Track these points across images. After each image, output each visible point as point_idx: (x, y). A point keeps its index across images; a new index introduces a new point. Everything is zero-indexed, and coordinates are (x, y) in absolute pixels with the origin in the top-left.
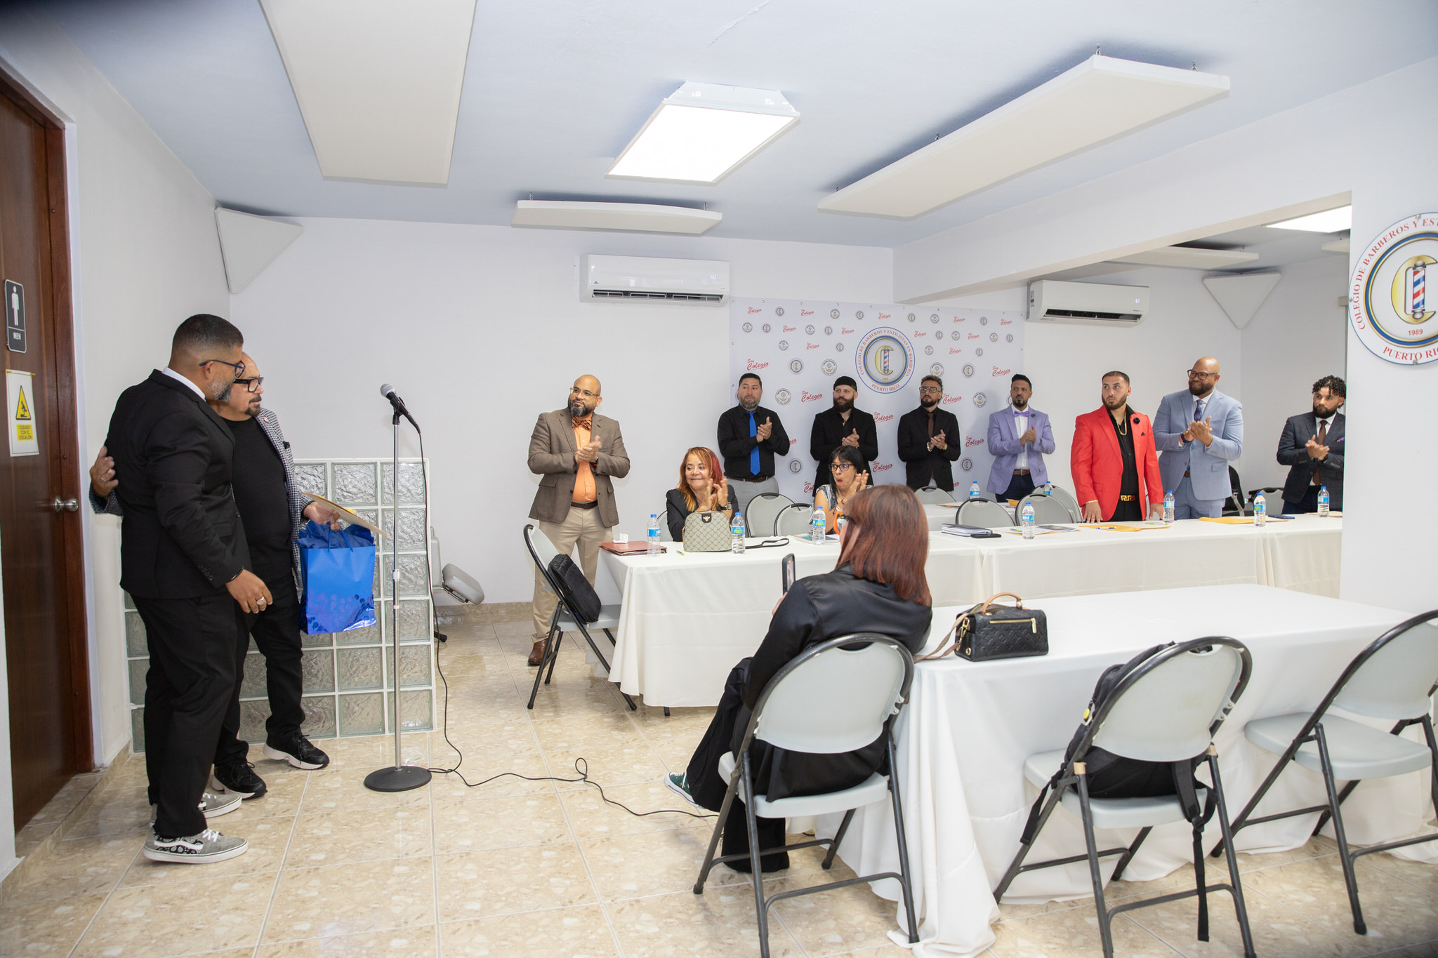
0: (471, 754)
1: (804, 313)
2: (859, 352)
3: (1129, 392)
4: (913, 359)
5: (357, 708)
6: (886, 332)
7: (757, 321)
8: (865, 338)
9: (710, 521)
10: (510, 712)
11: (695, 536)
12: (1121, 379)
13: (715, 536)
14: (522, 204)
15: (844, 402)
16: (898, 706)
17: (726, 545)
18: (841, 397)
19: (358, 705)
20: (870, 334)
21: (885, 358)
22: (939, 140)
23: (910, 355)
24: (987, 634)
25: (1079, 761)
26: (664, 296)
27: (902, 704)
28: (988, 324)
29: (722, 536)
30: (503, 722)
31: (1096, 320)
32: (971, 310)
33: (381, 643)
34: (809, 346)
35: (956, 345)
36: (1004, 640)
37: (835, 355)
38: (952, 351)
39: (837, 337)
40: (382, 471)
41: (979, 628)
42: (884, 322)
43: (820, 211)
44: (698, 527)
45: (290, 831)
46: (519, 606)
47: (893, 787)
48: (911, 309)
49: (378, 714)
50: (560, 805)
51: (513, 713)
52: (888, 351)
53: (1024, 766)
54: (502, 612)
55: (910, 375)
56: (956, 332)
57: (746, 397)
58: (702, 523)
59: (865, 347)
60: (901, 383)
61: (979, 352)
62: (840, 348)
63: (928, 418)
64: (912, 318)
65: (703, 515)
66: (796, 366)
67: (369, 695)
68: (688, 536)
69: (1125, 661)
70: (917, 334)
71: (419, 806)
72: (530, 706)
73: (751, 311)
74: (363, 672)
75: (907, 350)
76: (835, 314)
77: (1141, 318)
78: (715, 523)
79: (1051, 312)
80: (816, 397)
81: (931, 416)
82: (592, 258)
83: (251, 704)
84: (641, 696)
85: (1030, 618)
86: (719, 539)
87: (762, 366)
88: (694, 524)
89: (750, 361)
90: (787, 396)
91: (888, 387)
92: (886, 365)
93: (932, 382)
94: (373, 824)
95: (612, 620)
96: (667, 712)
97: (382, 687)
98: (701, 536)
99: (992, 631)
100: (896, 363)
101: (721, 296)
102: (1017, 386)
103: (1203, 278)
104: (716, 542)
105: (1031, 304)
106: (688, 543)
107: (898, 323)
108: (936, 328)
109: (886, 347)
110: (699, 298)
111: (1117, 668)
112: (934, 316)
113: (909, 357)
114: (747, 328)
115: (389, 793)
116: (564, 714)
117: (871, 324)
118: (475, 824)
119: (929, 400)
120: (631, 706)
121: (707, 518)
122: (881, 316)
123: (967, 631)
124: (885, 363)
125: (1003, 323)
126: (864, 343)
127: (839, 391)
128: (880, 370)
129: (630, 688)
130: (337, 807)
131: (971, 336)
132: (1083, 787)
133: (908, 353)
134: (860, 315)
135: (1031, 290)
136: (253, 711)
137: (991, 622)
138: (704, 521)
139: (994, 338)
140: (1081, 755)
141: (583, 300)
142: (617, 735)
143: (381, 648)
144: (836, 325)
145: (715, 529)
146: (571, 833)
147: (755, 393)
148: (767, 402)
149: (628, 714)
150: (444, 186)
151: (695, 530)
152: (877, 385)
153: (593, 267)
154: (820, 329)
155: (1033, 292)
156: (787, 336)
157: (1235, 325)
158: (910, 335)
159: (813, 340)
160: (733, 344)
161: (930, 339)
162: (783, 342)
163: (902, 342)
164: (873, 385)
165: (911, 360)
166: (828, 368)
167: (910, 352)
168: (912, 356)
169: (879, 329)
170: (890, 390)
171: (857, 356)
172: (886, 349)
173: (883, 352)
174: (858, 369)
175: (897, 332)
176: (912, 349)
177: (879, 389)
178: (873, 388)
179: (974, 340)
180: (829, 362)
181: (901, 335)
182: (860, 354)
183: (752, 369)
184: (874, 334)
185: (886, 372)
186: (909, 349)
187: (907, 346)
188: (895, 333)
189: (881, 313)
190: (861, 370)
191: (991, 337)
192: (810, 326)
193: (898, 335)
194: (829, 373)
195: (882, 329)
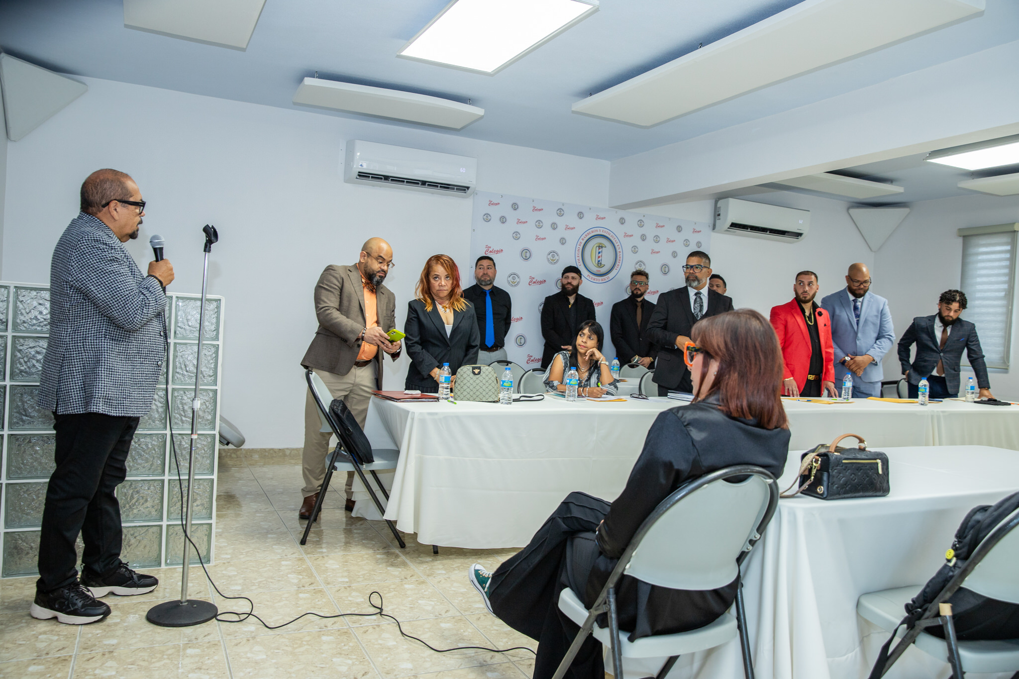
0: (254, 588)
1: (535, 209)
2: (578, 246)
3: (817, 289)
4: (621, 256)
5: (133, 541)
6: (601, 231)
7: (496, 212)
8: (584, 235)
9: (479, 373)
10: (285, 548)
11: (465, 387)
12: (813, 276)
13: (484, 387)
14: (308, 81)
15: (571, 287)
16: (752, 542)
17: (493, 396)
18: (569, 283)
19: (135, 537)
20: (588, 232)
21: (599, 253)
22: (702, 48)
23: (620, 252)
24: (840, 473)
25: (945, 602)
26: (418, 183)
27: (756, 541)
28: (682, 232)
29: (490, 387)
30: (279, 556)
31: (767, 236)
32: (670, 219)
33: (164, 475)
34: (538, 238)
35: (656, 247)
36: (855, 479)
37: (558, 248)
38: (653, 252)
39: (561, 232)
40: (177, 305)
41: (833, 467)
42: (600, 223)
43: (573, 112)
44: (468, 378)
45: (68, 672)
46: (271, 452)
47: (741, 627)
48: (621, 213)
49: (156, 546)
50: (356, 640)
51: (287, 549)
52: (602, 247)
53: (858, 604)
54: (256, 456)
55: (618, 269)
56: (657, 236)
57: (482, 276)
58: (472, 375)
59: (583, 242)
60: (611, 275)
61: (675, 254)
62: (563, 241)
63: (637, 306)
64: (622, 221)
65: (474, 368)
66: (526, 254)
67: (147, 528)
68: (459, 387)
69: (993, 503)
70: (626, 235)
71: (209, 642)
72: (303, 542)
73: (491, 204)
74: (143, 504)
75: (617, 248)
76: (560, 212)
77: (803, 236)
78: (484, 375)
79: (734, 225)
80: (541, 282)
81: (639, 304)
82: (359, 144)
83: (19, 535)
84: (416, 534)
85: (876, 459)
86: (487, 390)
87: (498, 252)
88: (465, 376)
89: (488, 247)
90: (517, 280)
91: (600, 278)
92: (600, 259)
93: (640, 275)
94: (162, 663)
95: (386, 462)
96: (436, 551)
97: (161, 519)
98: (471, 387)
99: (845, 470)
100: (607, 258)
101: (468, 188)
102: (713, 283)
103: (848, 209)
104: (484, 393)
105: (717, 218)
106: (459, 393)
107: (611, 225)
108: (642, 231)
109: (601, 244)
110: (448, 188)
111: (984, 509)
112: (641, 221)
113: (618, 254)
114: (487, 218)
115: (175, 628)
116: (337, 550)
117: (589, 224)
118: (274, 661)
119: (639, 292)
120: (400, 544)
121: (477, 371)
122: (598, 218)
123: (817, 470)
124: (599, 257)
125: (695, 231)
126: (583, 239)
127: (567, 277)
128: (594, 263)
129: (406, 526)
130: (118, 644)
131: (669, 241)
132: (950, 629)
133: (618, 250)
134: (581, 215)
135: (718, 206)
136: (20, 542)
137: (844, 461)
138: (474, 373)
139: (686, 243)
140: (948, 595)
141: (347, 181)
142: (395, 571)
143: (163, 481)
144: (561, 222)
145: (484, 381)
146: (375, 670)
147: (490, 272)
148: (500, 282)
149: (397, 551)
150: (243, 50)
151: (465, 381)
152: (592, 276)
153: (358, 154)
154: (547, 224)
155: (720, 208)
156: (520, 228)
157: (870, 248)
158: (620, 235)
159: (541, 233)
160: (474, 230)
161: (636, 241)
162: (516, 233)
163: (614, 241)
164: (588, 275)
165: (620, 257)
166: (552, 258)
167: (619, 250)
168: (621, 254)
169: (596, 229)
170: (602, 280)
171: (577, 250)
172: (601, 245)
173: (598, 248)
174: (577, 261)
175: (610, 232)
176: (621, 248)
177: (594, 279)
178: (588, 278)
179: (670, 244)
180: (553, 253)
181: (613, 235)
182: (579, 249)
183: (489, 254)
184: (591, 232)
185: (599, 265)
186: (619, 247)
187: (617, 244)
188: (608, 233)
189: (598, 215)
190: (579, 262)
191: (684, 242)
192: (539, 221)
193: (611, 235)
194: (553, 262)
195: (599, 229)
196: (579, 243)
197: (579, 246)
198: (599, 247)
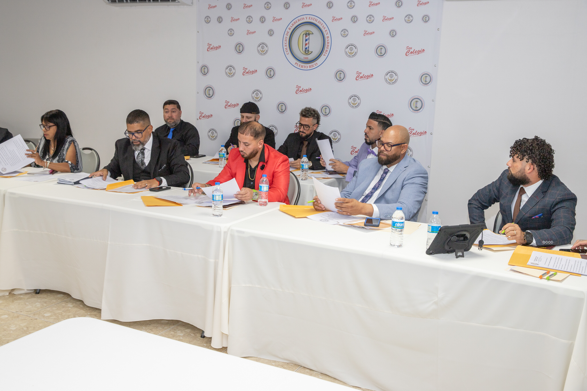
1: (246, 6)
2: (285, 36)
4: (330, 41)
6: (308, 18)
7: (214, 14)
8: (291, 25)
20: (295, 21)
21: (306, 40)
23: (328, 37)
26: (146, 1)
28: (403, 6)
34: (249, 33)
35: (370, 28)
37: (267, 40)
38: (366, 33)
39: (269, 24)
42: (307, 10)
52: (309, 34)
55: (327, 55)
56: (370, 16)
59: (290, 31)
60: (319, 61)
61: (393, 34)
62: (271, 33)
64: (330, 5)
66: (239, 48)
70: (334, 19)
75: (325, 33)
76: (268, 6)
80: (253, 72)
87: (216, 48)
89: (209, 45)
90: (233, 71)
91: (308, 65)
92: (307, 46)
100: (315, 44)
107: (318, 11)
108: (353, 12)
109: (307, 31)
112: (351, 2)
113: (326, 39)
114: (208, 20)
117: (296, 12)
122: (304, 6)
124: (306, 45)
125: (420, 4)
126: (290, 29)
128: (301, 51)
131: (385, 19)
133: (326, 36)
134: (287, 6)
139: (409, 19)
144: (269, 15)
152: (299, 63)
154: (256, 18)
156: (234, 25)
158: (328, 21)
159: (251, 27)
160: (198, 32)
161: (346, 24)
162: (231, 30)
163: (321, 27)
164: (296, 63)
165: (328, 43)
166: (262, 50)
167: (327, 36)
168: (330, 39)
169: (302, 17)
170: (310, 67)
171: (284, 39)
172: (307, 33)
173: (304, 35)
174: (285, 50)
175: (317, 18)
176: (329, 33)
177: (302, 67)
178: (296, 66)
179: (388, 22)
180: (263, 45)
181: (321, 21)
182: (286, 38)
183: (210, 50)
184: (298, 21)
185: (307, 52)
186: (327, 32)
187: (325, 30)
188: (315, 19)
189: (304, 3)
190: (287, 51)
191: (406, 19)
192: (249, 17)
193: (318, 21)
194: (262, 53)
195: (305, 17)
196: (286, 33)
197: (287, 36)
198: (306, 34)
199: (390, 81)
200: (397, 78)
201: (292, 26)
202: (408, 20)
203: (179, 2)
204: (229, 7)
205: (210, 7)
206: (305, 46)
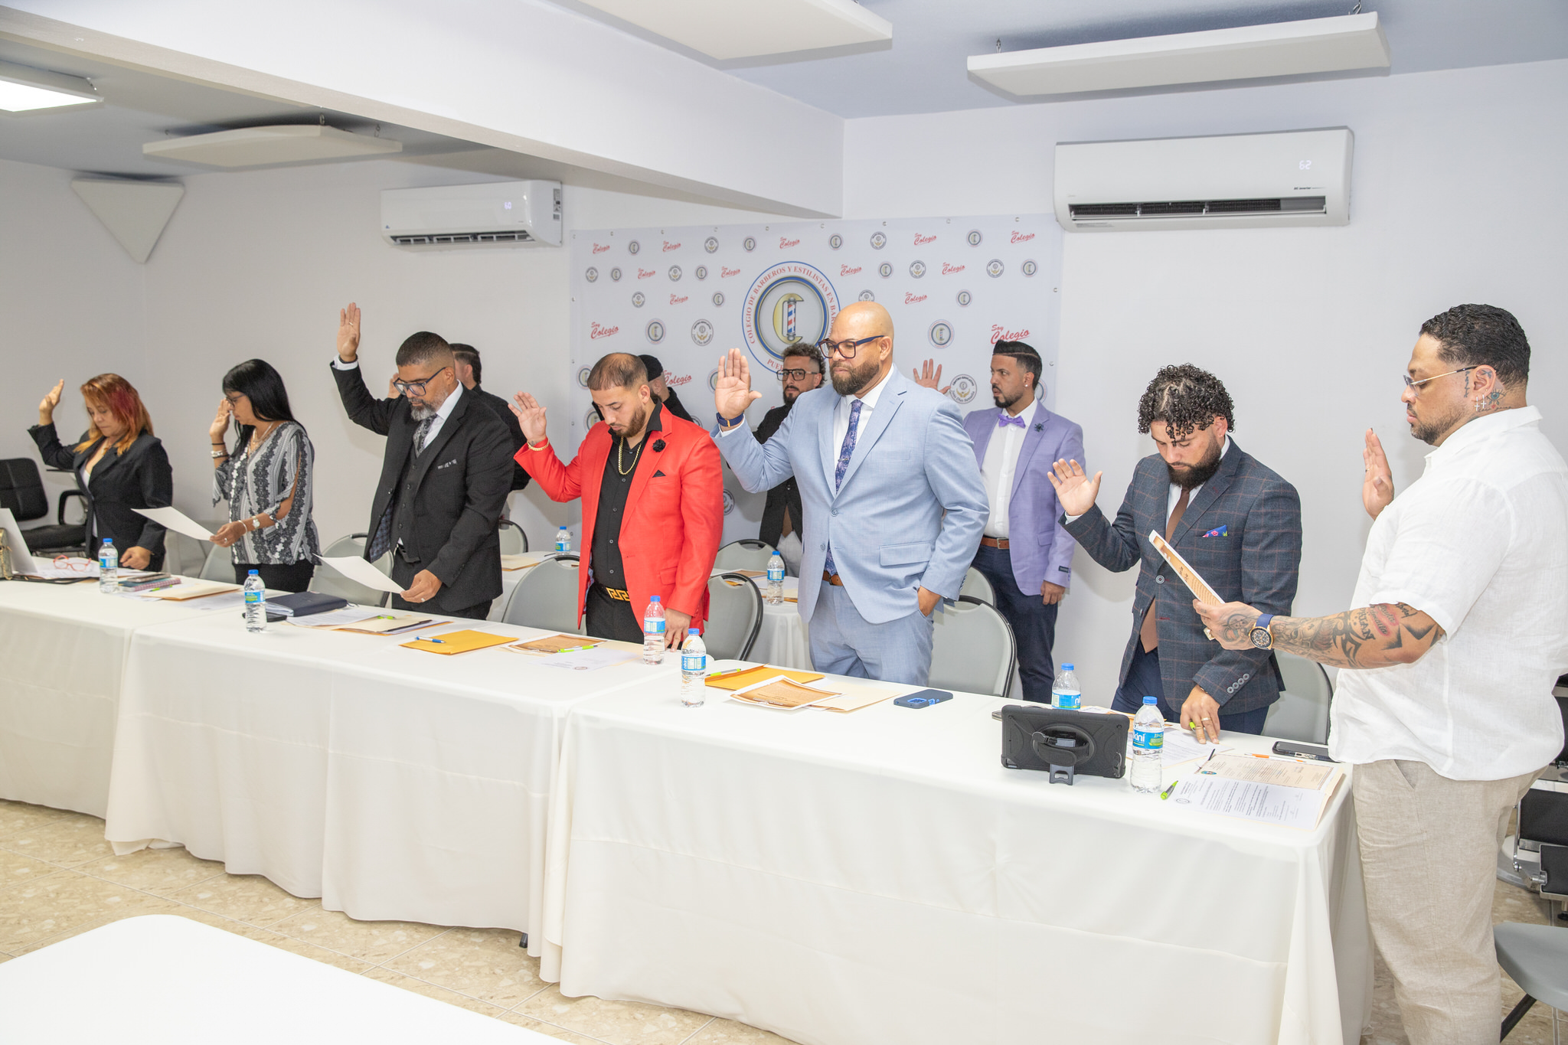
1: (667, 247)
2: (747, 305)
6: (792, 269)
7: (604, 264)
8: (758, 283)
14: (148, 147)
20: (766, 274)
21: (790, 314)
23: (833, 307)
26: (469, 238)
28: (983, 242)
32: (948, 220)
34: (675, 300)
35: (917, 287)
37: (711, 313)
38: (910, 299)
39: (714, 283)
42: (789, 254)
48: (832, 227)
52: (795, 302)
56: (918, 264)
59: (757, 296)
61: (964, 299)
62: (718, 300)
64: (836, 242)
66: (654, 332)
70: (846, 271)
75: (827, 300)
76: (712, 245)
77: (1327, 203)
79: (1079, 210)
80: (685, 381)
87: (609, 331)
89: (596, 326)
92: (791, 326)
100: (806, 322)
101: (526, 233)
107: (812, 253)
108: (882, 256)
109: (792, 295)
112: (878, 235)
113: (830, 312)
114: (592, 275)
117: (768, 258)
122: (784, 244)
124: (789, 323)
125: (1016, 238)
126: (756, 291)
128: (780, 336)
131: (947, 269)
133: (829, 305)
134: (750, 244)
139: (995, 268)
144: (714, 263)
152: (776, 361)
154: (689, 271)
156: (644, 285)
158: (833, 272)
159: (679, 289)
160: (573, 300)
161: (869, 279)
162: (638, 295)
163: (819, 287)
164: (770, 361)
166: (700, 334)
167: (832, 304)
168: (837, 310)
169: (780, 267)
171: (745, 313)
172: (792, 299)
173: (786, 304)
174: (747, 334)
175: (810, 269)
176: (835, 299)
178: (769, 366)
179: (953, 275)
180: (702, 324)
181: (818, 274)
182: (749, 310)
183: (598, 337)
184: (772, 275)
185: (791, 338)
186: (830, 297)
187: (828, 292)
188: (806, 271)
189: (784, 238)
190: (751, 336)
191: (989, 268)
192: (675, 268)
193: (812, 275)
194: (702, 341)
195: (785, 266)
196: (749, 299)
197: (750, 306)
198: (789, 302)
199: (961, 396)
200: (975, 390)
201: (760, 285)
202: (993, 272)
203: (533, 240)
204: (634, 248)
205: (597, 249)
206: (788, 325)
